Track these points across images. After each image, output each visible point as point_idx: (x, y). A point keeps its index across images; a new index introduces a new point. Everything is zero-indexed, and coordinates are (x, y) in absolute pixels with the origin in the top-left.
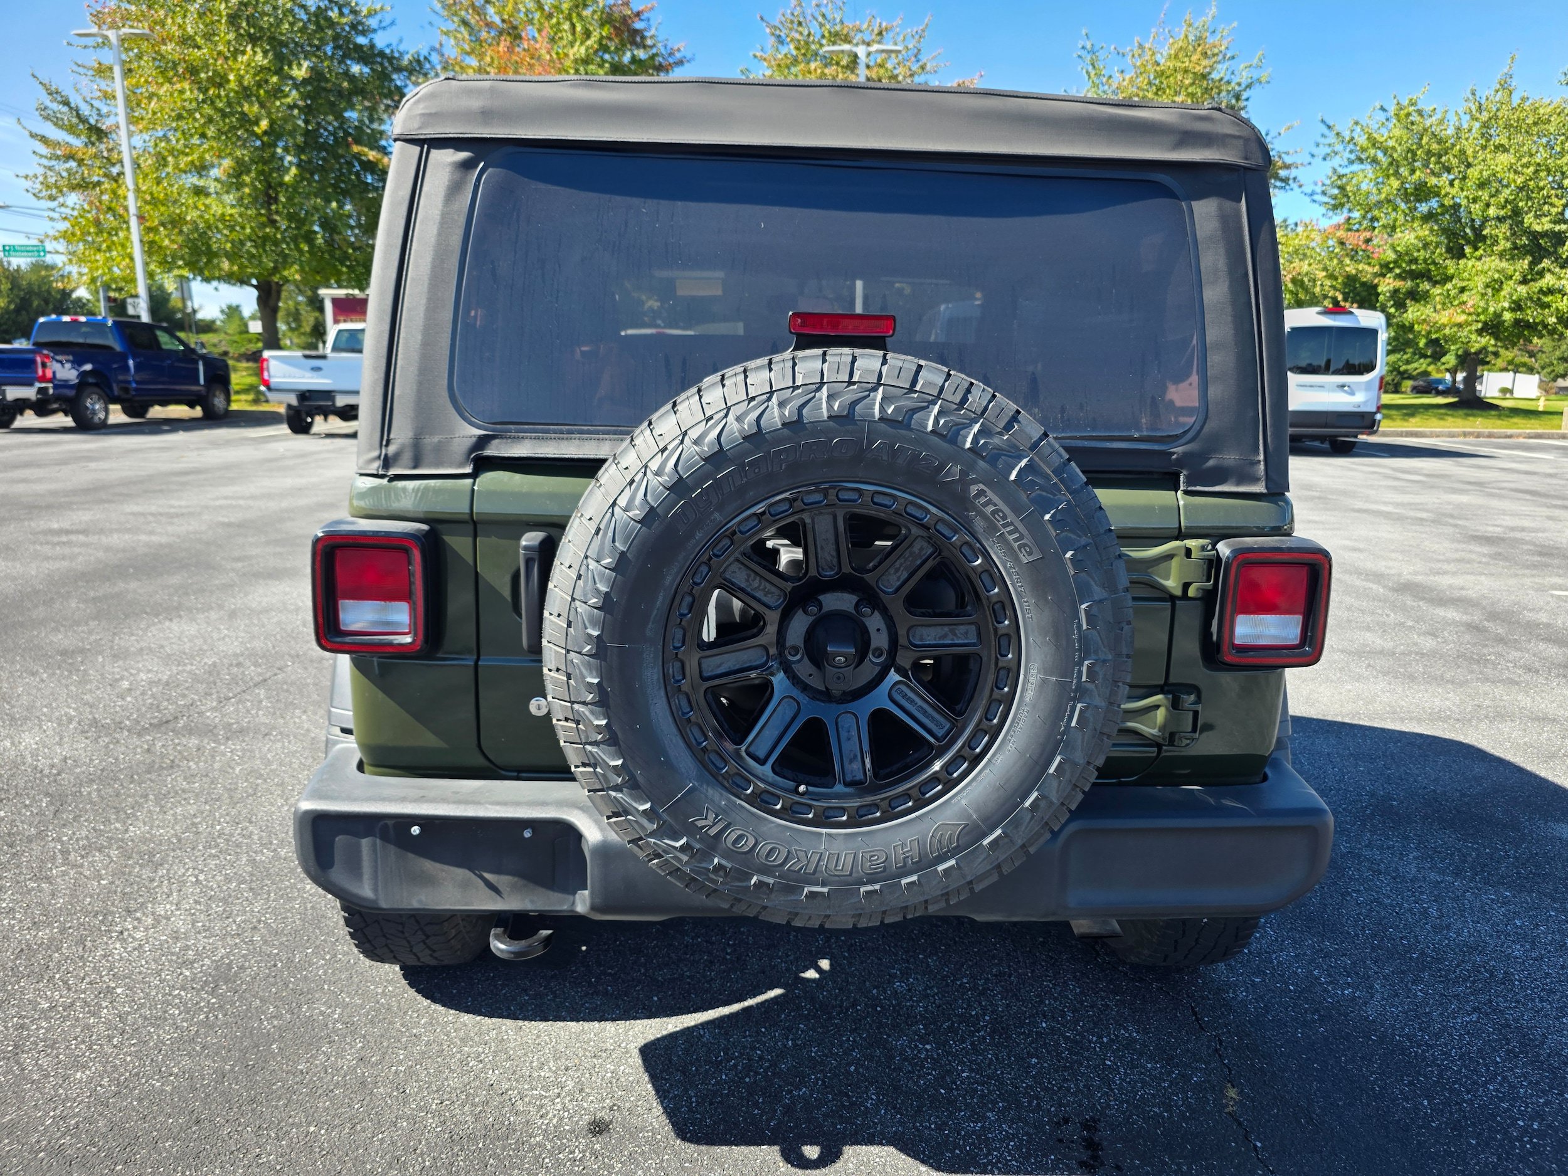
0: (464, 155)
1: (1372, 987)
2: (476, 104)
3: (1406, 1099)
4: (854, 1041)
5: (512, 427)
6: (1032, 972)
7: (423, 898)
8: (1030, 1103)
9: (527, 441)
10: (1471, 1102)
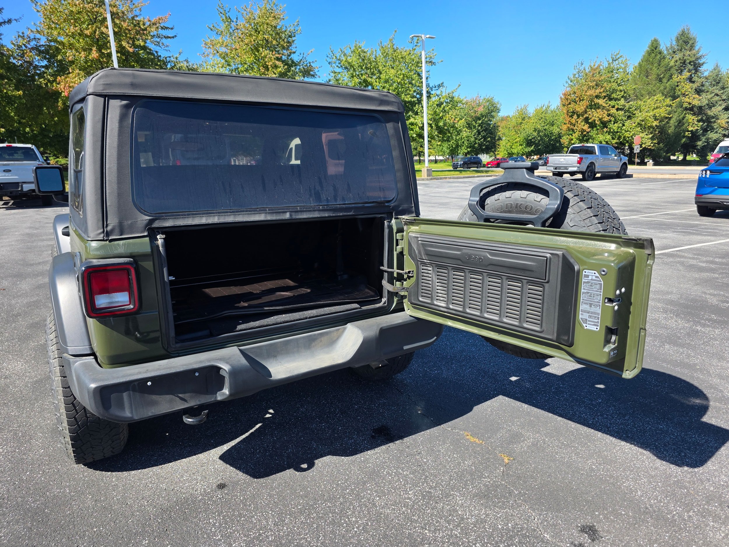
0: (124, 102)
1: (442, 369)
2: (128, 80)
3: (463, 396)
4: (297, 431)
5: (164, 215)
6: (344, 392)
7: (153, 411)
8: (365, 429)
9: (170, 220)
10: (478, 391)
